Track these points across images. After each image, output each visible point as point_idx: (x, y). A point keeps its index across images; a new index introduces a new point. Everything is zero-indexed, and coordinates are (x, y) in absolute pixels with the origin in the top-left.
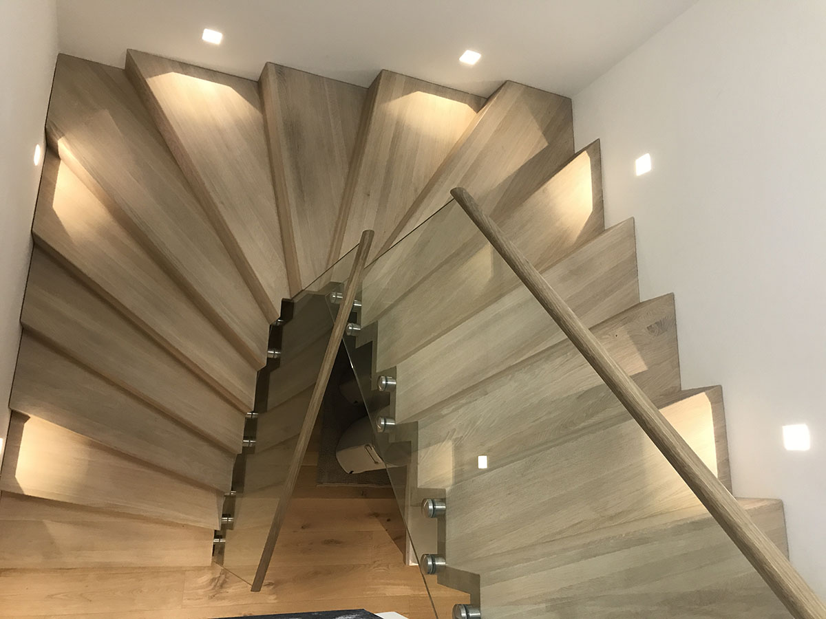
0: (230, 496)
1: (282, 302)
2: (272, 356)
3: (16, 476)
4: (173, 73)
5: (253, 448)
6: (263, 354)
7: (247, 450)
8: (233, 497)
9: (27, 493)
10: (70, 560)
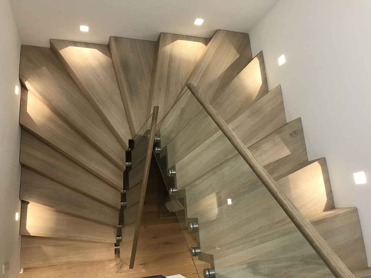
0: (119, 228)
1: (129, 141)
2: (128, 165)
3: (27, 228)
4: (70, 46)
5: (126, 206)
6: (124, 164)
7: (123, 207)
8: (121, 228)
9: (32, 235)
10: (54, 262)
